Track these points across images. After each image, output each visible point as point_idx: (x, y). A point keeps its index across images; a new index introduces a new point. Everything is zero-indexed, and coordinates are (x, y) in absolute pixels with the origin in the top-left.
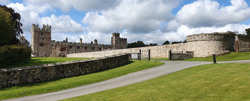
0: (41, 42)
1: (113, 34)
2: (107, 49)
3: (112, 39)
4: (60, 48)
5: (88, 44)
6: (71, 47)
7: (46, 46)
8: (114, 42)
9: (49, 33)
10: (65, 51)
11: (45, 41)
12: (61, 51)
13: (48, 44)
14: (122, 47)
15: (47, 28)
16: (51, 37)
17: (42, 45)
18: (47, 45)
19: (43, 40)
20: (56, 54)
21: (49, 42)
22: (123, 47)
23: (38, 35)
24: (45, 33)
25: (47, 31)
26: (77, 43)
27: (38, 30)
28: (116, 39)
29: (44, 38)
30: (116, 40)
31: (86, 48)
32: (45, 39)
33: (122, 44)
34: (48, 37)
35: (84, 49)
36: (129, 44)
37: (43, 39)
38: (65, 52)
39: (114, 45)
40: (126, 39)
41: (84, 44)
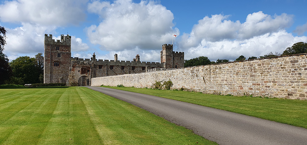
0: (56, 60)
1: (164, 46)
2: (153, 69)
3: (162, 54)
4: (80, 69)
5: (126, 62)
6: (100, 67)
7: (63, 67)
8: (164, 57)
9: (68, 47)
10: (88, 73)
11: (61, 59)
12: (82, 73)
13: (66, 63)
14: (176, 66)
15: (65, 39)
16: (71, 53)
17: (57, 64)
18: (65, 65)
19: (58, 57)
20: (74, 78)
21: (67, 60)
22: (178, 65)
23: (51, 50)
24: (62, 46)
25: (64, 44)
26: (109, 61)
27: (52, 43)
28: (167, 54)
29: (61, 54)
30: (168, 56)
31: (123, 68)
32: (61, 56)
33: (176, 61)
34: (66, 53)
35: (119, 69)
36: (186, 61)
37: (59, 55)
38: (88, 75)
39: (165, 62)
40: (183, 53)
41: (120, 61)
